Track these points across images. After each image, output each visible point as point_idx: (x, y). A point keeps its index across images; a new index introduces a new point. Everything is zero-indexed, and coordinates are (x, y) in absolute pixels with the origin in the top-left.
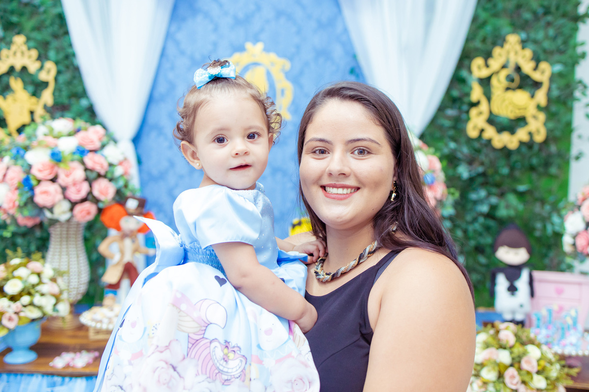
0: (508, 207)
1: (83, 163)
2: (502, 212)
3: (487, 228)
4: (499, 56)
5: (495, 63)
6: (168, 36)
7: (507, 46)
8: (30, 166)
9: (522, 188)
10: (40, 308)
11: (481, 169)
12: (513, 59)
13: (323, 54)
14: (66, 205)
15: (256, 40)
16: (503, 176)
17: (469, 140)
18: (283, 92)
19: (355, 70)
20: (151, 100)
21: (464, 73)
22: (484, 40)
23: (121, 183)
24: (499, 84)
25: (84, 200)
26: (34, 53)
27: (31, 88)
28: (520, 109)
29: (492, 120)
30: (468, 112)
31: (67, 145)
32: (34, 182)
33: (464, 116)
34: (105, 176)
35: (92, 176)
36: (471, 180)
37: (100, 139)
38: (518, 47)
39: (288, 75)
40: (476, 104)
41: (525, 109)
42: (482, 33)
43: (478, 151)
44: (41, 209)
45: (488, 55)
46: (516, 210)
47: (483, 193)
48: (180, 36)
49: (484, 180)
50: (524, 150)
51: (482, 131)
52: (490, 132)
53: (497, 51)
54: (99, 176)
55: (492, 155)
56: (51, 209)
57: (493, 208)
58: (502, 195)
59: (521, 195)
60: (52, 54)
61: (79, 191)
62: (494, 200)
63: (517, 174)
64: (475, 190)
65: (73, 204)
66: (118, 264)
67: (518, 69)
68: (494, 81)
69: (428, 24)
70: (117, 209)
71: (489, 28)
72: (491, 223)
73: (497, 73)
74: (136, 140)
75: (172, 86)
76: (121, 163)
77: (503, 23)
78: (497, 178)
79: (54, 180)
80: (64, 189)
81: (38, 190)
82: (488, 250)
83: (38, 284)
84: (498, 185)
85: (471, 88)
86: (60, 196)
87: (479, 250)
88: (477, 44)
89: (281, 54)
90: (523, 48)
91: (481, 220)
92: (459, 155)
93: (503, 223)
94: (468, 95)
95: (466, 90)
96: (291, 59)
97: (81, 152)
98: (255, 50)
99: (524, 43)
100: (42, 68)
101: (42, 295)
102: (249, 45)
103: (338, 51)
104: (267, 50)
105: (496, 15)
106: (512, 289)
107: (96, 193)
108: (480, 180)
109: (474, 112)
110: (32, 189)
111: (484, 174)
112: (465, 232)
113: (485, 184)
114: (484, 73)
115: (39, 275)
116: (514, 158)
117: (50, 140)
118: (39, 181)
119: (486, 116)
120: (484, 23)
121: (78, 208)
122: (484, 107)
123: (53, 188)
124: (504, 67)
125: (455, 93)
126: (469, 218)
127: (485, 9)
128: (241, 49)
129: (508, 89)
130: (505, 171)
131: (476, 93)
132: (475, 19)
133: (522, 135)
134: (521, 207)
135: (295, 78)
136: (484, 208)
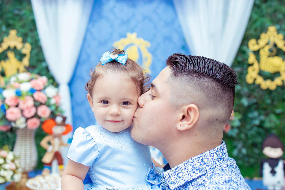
0: (270, 122)
1: (32, 97)
2: (267, 125)
3: (259, 134)
4: (264, 38)
5: (262, 42)
6: (88, 30)
7: (269, 33)
8: (5, 99)
9: (278, 111)
10: (4, 177)
11: (254, 100)
12: (272, 40)
13: (168, 38)
14: (23, 120)
15: (132, 31)
16: (267, 105)
17: (248, 85)
18: (146, 59)
19: (185, 47)
20: (78, 64)
21: (245, 48)
22: (256, 30)
23: (53, 108)
24: (264, 53)
25: (33, 117)
26: (20, 39)
27: (18, 57)
28: (276, 67)
29: (261, 73)
30: (247, 69)
31: (25, 87)
32: (6, 107)
33: (244, 72)
34: (45, 104)
35: (37, 104)
36: (249, 107)
37: (44, 84)
38: (275, 33)
39: (150, 50)
40: (252, 65)
41: (280, 67)
42: (254, 26)
43: (253, 91)
44: (10, 122)
45: (258, 38)
46: (275, 123)
47: (256, 114)
48: (94, 30)
49: (256, 106)
50: (279, 90)
51: (255, 79)
52: (260, 80)
53: (263, 36)
54: (41, 104)
55: (261, 93)
56: (15, 122)
57: (262, 122)
58: (267, 115)
59: (278, 115)
60: (29, 39)
61: (30, 112)
62: (262, 118)
63: (276, 103)
64: (251, 112)
65: (27, 119)
66: (51, 152)
67: (275, 45)
68: (262, 53)
69: (224, 22)
70: (51, 122)
71: (258, 24)
72: (261, 130)
73: (263, 48)
74: (70, 84)
75: (89, 56)
76: (54, 97)
77: (267, 21)
78: (264, 106)
79: (17, 106)
80: (22, 111)
81: (8, 112)
82: (259, 146)
83: (3, 164)
84: (265, 109)
85: (248, 56)
86: (19, 115)
87: (254, 145)
88: (252, 32)
89: (146, 39)
90: (278, 33)
91: (255, 129)
92: (242, 93)
93: (268, 131)
94: (247, 59)
95: (246, 57)
96: (151, 41)
97: (33, 91)
98: (132, 37)
99: (278, 31)
100: (23, 47)
101: (5, 170)
102: (129, 35)
103: (176, 37)
104: (138, 36)
105: (262, 16)
106: (273, 172)
107: (40, 113)
108: (255, 106)
109: (250, 69)
110: (5, 111)
111: (256, 103)
112: (246, 135)
113: (257, 109)
114: (256, 48)
115: (5, 159)
116: (274, 94)
117: (17, 85)
118: (9, 107)
119: (257, 71)
120: (255, 21)
121: (30, 122)
122: (256, 66)
123: (16, 111)
124: (267, 44)
125: (240, 59)
126: (248, 127)
127: (256, 13)
128: (124, 36)
129: (269, 56)
130: (268, 101)
131: (252, 59)
132: (251, 19)
133: (278, 81)
134: (278, 122)
135: (153, 51)
136: (257, 122)
